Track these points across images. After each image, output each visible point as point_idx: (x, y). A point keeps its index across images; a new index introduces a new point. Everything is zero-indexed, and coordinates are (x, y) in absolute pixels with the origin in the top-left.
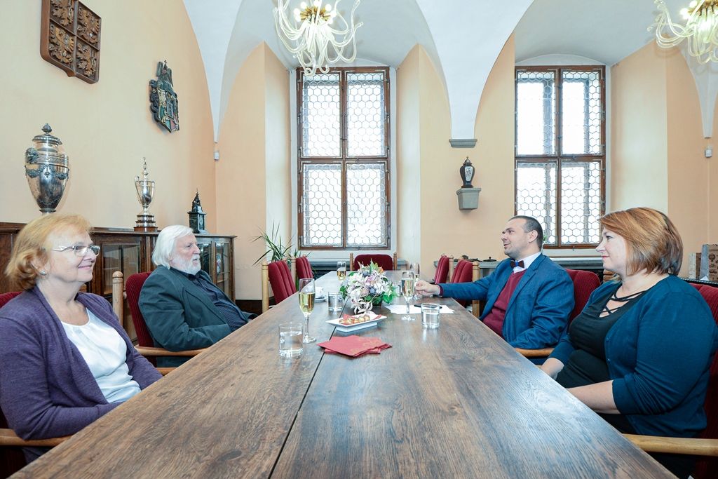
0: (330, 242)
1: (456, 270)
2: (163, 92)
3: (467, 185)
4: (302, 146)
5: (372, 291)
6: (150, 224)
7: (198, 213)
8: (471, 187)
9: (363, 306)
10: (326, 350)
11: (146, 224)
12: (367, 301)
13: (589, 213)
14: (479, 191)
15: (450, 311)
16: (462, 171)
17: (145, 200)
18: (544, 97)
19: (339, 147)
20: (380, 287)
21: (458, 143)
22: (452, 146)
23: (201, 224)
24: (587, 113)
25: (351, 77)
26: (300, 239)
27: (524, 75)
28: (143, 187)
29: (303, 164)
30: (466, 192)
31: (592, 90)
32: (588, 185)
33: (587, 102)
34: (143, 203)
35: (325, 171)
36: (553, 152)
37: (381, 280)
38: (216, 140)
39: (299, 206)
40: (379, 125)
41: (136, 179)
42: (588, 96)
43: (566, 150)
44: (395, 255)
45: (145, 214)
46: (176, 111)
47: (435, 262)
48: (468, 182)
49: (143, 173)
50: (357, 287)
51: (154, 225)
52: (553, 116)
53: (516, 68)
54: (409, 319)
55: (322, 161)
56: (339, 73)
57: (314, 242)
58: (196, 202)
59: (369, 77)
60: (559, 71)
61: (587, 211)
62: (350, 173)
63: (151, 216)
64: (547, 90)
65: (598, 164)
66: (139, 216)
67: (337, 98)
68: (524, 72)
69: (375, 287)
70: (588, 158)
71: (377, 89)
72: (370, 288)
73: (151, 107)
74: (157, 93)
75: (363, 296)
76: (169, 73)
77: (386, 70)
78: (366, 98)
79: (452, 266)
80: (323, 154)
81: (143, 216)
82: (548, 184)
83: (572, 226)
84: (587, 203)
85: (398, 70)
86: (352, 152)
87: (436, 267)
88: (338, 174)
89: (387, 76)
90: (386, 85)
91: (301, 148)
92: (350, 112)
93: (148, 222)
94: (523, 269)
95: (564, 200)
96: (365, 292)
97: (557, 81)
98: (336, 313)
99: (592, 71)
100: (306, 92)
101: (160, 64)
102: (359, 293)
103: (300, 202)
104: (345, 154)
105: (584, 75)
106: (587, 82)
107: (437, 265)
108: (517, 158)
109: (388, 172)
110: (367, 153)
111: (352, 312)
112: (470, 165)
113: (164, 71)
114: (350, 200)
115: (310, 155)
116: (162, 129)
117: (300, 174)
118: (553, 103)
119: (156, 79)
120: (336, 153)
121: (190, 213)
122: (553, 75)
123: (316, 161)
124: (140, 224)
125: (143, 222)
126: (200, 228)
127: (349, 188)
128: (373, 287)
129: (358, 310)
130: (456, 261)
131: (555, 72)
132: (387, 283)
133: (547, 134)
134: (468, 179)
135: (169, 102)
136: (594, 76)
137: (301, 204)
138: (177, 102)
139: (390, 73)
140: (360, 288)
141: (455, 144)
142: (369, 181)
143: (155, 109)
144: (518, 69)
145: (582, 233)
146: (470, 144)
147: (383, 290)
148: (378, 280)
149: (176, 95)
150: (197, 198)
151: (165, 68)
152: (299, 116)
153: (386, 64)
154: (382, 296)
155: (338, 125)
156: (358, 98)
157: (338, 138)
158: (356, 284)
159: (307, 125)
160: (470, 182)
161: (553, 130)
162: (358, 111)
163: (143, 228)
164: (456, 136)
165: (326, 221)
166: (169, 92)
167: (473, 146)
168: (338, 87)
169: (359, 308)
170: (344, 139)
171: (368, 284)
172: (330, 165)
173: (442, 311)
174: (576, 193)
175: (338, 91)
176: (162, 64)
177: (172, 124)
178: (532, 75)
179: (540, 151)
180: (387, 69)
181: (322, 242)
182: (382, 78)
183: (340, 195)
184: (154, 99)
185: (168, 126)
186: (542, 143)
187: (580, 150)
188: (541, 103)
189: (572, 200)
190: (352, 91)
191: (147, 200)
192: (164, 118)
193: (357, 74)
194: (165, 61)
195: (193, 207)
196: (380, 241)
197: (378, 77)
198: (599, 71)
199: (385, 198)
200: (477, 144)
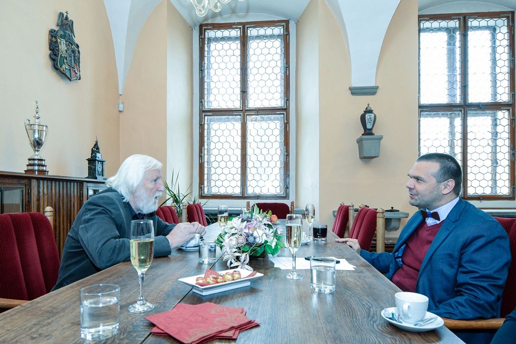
0: (230, 191)
1: (357, 219)
2: (63, 41)
3: (368, 132)
4: (204, 99)
5: (251, 239)
6: (41, 168)
7: (96, 160)
8: (372, 134)
9: (238, 258)
10: (155, 330)
11: (36, 168)
12: (243, 252)
13: (497, 163)
14: (380, 138)
15: (351, 267)
16: (363, 118)
17: (36, 144)
18: (448, 45)
19: (239, 99)
20: (261, 235)
21: (358, 91)
22: (353, 94)
23: (100, 170)
24: (494, 61)
25: (252, 32)
26: (201, 188)
27: (426, 24)
28: (34, 131)
29: (205, 115)
30: (366, 139)
31: (499, 36)
32: (495, 134)
33: (494, 49)
34: (35, 147)
35: (226, 123)
36: (458, 100)
37: (264, 227)
38: (120, 93)
39: (201, 157)
40: (279, 77)
41: (27, 122)
42: (494, 43)
43: (472, 99)
44: (292, 203)
45: (36, 157)
46: (77, 61)
47: (334, 212)
48: (369, 129)
49: (35, 117)
50: (233, 234)
51: (44, 168)
52: (458, 65)
53: (420, 16)
54: (295, 277)
55: (222, 113)
56: (240, 28)
57: (215, 191)
58: (96, 149)
59: (269, 31)
60: (464, 19)
61: (495, 162)
62: (250, 125)
63: (42, 160)
64: (451, 39)
65: (507, 114)
66: (29, 160)
67: (238, 52)
68: (427, 20)
69: (255, 234)
70: (495, 106)
71: (278, 43)
72: (248, 236)
73: (50, 55)
74: (56, 42)
75: (240, 245)
76: (70, 24)
77: (286, 24)
78: (265, 51)
79: (352, 215)
80: (223, 106)
81: (34, 160)
82: (452, 133)
83: (479, 177)
84: (494, 153)
85: (298, 23)
86: (252, 104)
87: (335, 216)
88: (238, 125)
89: (287, 29)
90: (286, 38)
91: (203, 100)
92: (250, 65)
93: (39, 165)
94: (438, 222)
95: (470, 150)
96: (242, 240)
97: (462, 29)
98: (206, 266)
99: (499, 17)
100: (209, 47)
101: (61, 14)
102: (234, 242)
103: (202, 153)
104: (245, 106)
105: (491, 22)
106: (493, 29)
107: (336, 214)
108: (420, 107)
109: (287, 123)
110: (266, 104)
111: (225, 266)
112: (371, 112)
113: (65, 22)
114: (249, 151)
115: (212, 108)
116: (62, 78)
117: (202, 126)
118: (458, 51)
119: (56, 29)
120: (237, 105)
121: (88, 160)
122: (458, 23)
123: (217, 113)
124: (31, 168)
125: (33, 165)
126: (99, 175)
127: (250, 139)
128: (252, 235)
129: (231, 263)
130: (356, 210)
131: (459, 19)
132: (271, 230)
133: (451, 83)
134: (369, 126)
135: (70, 52)
136: (502, 23)
137: (202, 155)
138: (79, 52)
139: (290, 25)
140: (236, 236)
141: (356, 91)
142: (269, 132)
143: (54, 57)
144: (422, 18)
145: (490, 183)
146: (371, 91)
147: (265, 238)
148: (260, 227)
149: (78, 46)
150: (96, 146)
151: (67, 18)
152: (201, 70)
153: (287, 18)
154: (264, 245)
155: (238, 78)
156: (258, 52)
157: (238, 91)
158: (233, 231)
159: (210, 79)
160: (371, 129)
161: (458, 78)
162: (258, 65)
163: (33, 171)
164: (356, 84)
165: (226, 171)
166: (70, 42)
167: (374, 93)
168: (238, 42)
169: (233, 261)
170: (244, 92)
171: (247, 231)
172: (231, 117)
173: (339, 267)
174: (484, 143)
175: (239, 45)
176: (63, 15)
177: (73, 73)
178: (436, 24)
179: (444, 100)
180: (287, 22)
181: (222, 191)
182: (282, 32)
183: (240, 146)
184: (53, 48)
185: (68, 74)
186: (446, 92)
187: (487, 99)
188: (445, 51)
189: (479, 149)
190: (253, 45)
191: (38, 144)
192: (64, 66)
193: (258, 29)
194: (67, 12)
195: (92, 154)
196: (278, 191)
197: (278, 31)
198: (508, 18)
199: (283, 147)
200: (379, 92)
